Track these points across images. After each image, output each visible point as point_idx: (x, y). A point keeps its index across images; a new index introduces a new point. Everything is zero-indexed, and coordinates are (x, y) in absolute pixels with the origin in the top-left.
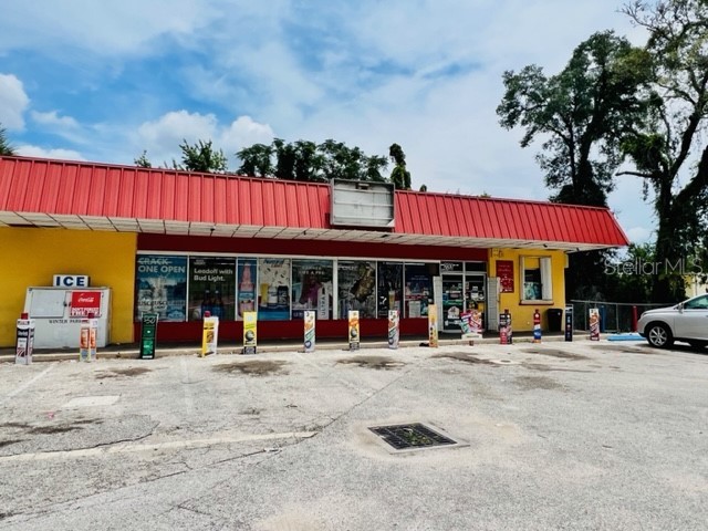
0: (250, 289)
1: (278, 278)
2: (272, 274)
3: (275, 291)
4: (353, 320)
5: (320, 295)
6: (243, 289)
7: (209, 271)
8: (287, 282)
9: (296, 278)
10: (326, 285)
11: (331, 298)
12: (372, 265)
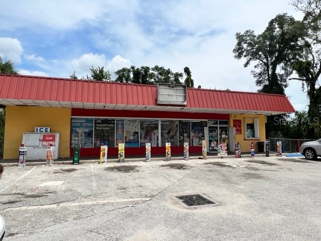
0: (122, 133)
1: (134, 128)
2: (131, 127)
3: (133, 134)
4: (168, 147)
5: (153, 136)
7: (103, 125)
8: (138, 130)
9: (142, 128)
10: (155, 131)
11: (158, 137)
12: (176, 122)
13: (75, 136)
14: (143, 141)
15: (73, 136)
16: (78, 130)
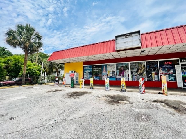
0: (105, 72)
1: (112, 69)
2: (111, 68)
3: (112, 73)
5: (125, 74)
6: (104, 72)
7: (96, 69)
8: (115, 70)
9: (117, 69)
10: (127, 71)
11: (128, 74)
12: (143, 63)
13: (85, 74)
14: (118, 77)
15: (84, 74)
16: (86, 71)
